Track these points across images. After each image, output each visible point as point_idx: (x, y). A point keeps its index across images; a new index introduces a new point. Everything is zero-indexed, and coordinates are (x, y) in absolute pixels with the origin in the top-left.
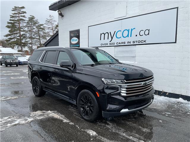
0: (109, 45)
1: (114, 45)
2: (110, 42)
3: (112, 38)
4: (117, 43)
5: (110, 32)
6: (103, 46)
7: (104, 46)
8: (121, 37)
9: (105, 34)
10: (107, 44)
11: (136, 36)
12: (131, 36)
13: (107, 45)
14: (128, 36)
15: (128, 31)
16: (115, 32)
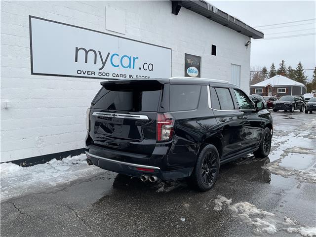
0: (97, 75)
1: (108, 77)
2: (100, 69)
3: (104, 64)
4: (114, 75)
5: (99, 52)
6: (82, 75)
7: (86, 75)
8: (118, 66)
9: (87, 52)
10: (93, 73)
11: (140, 69)
12: (133, 68)
13: (93, 76)
14: (129, 66)
15: (130, 58)
16: (109, 54)
